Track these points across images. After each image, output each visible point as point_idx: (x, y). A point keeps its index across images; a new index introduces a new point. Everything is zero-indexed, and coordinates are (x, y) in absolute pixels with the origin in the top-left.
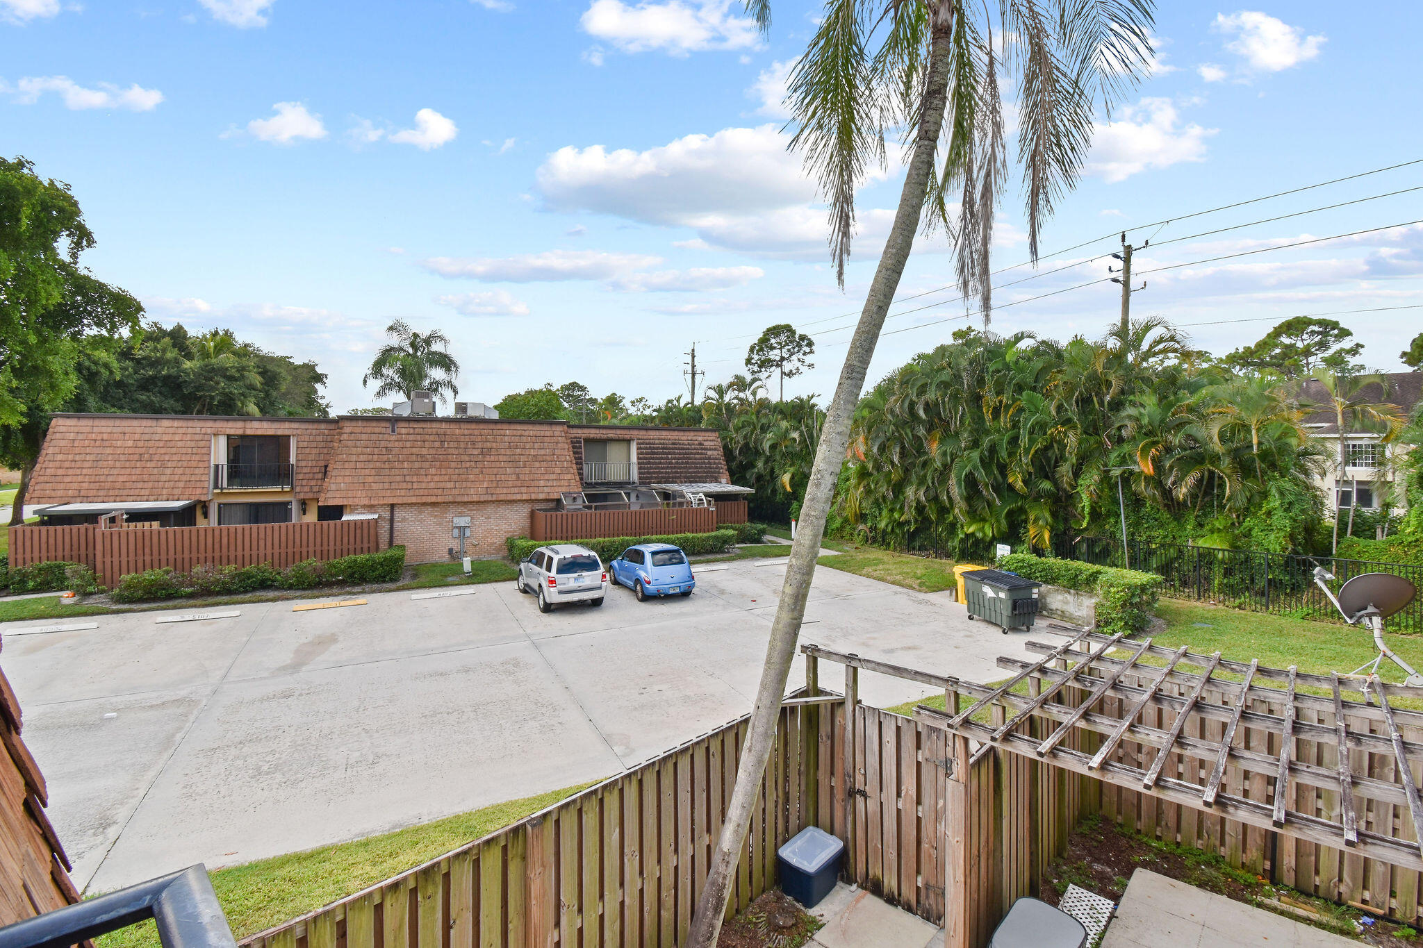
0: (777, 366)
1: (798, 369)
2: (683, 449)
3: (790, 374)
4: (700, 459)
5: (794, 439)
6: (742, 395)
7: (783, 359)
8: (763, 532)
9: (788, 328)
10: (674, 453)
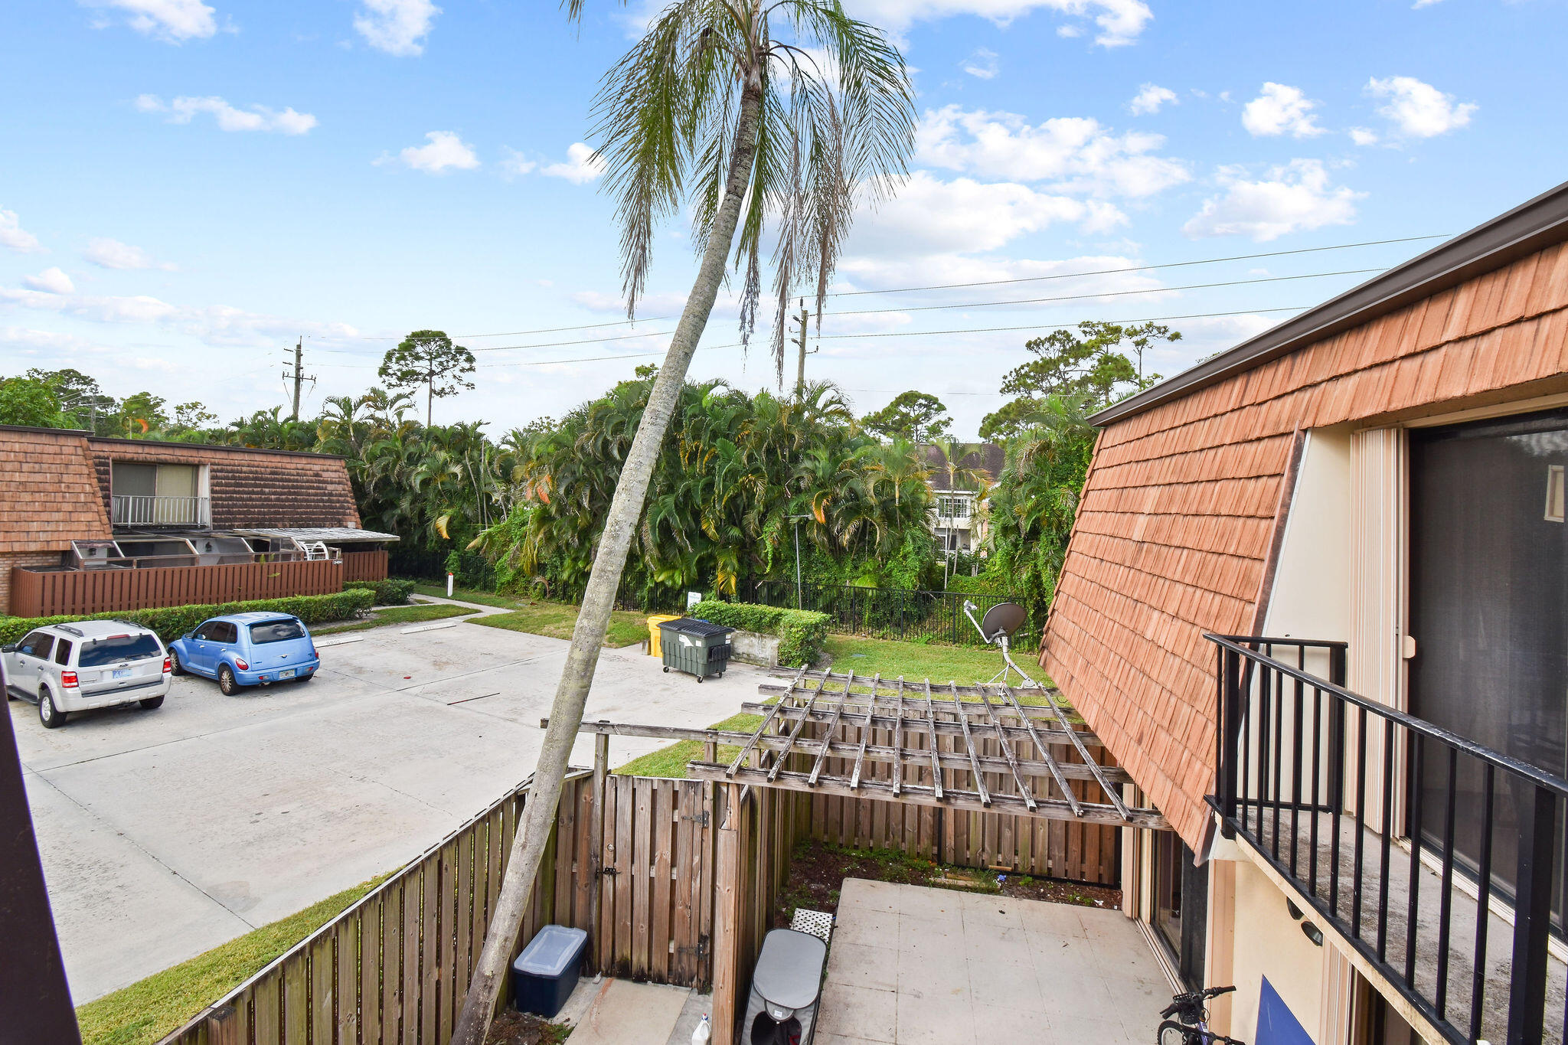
0: (424, 380)
1: (452, 387)
2: (289, 481)
3: (442, 393)
4: (316, 495)
5: (455, 475)
6: (380, 414)
7: (432, 373)
8: (410, 590)
9: (441, 336)
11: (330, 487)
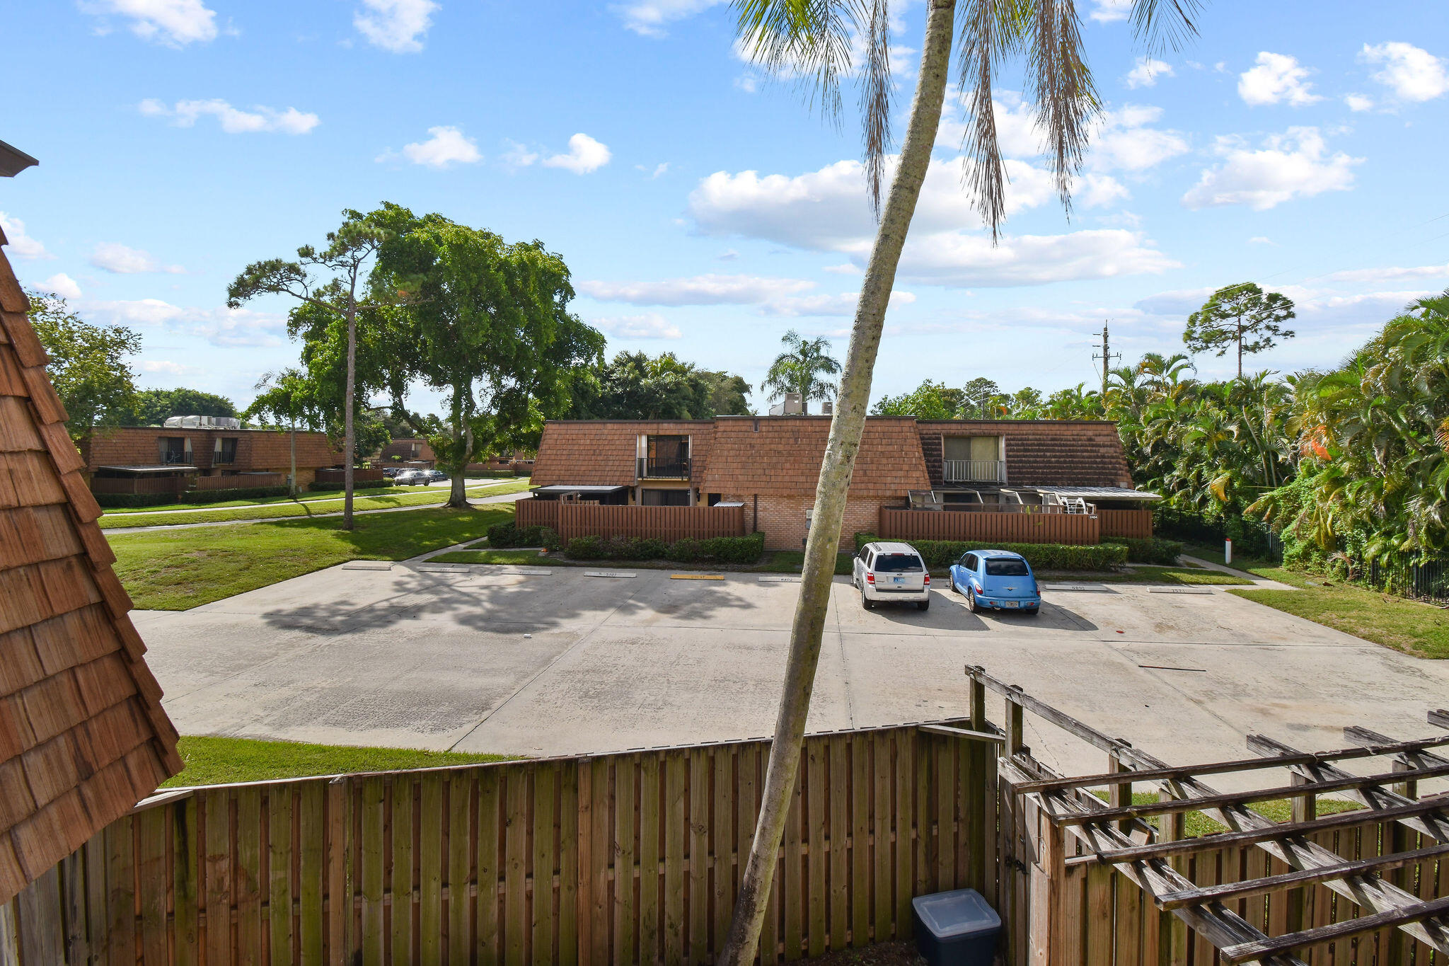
0: (1235, 338)
1: (1268, 340)
2: (1067, 445)
3: (1255, 348)
4: (1090, 457)
5: (1232, 432)
6: (1157, 378)
7: (1243, 329)
8: (1177, 551)
9: (1252, 289)
10: (1053, 451)
11: (1102, 450)
